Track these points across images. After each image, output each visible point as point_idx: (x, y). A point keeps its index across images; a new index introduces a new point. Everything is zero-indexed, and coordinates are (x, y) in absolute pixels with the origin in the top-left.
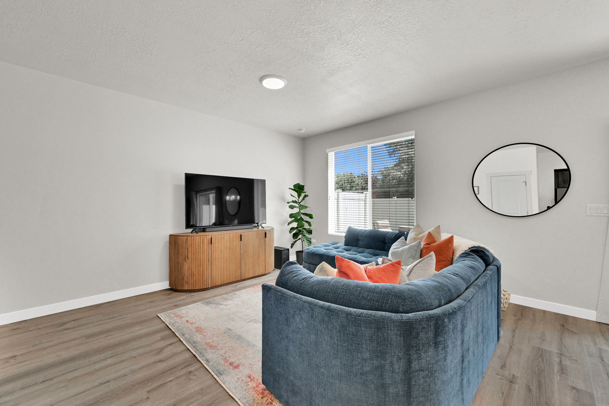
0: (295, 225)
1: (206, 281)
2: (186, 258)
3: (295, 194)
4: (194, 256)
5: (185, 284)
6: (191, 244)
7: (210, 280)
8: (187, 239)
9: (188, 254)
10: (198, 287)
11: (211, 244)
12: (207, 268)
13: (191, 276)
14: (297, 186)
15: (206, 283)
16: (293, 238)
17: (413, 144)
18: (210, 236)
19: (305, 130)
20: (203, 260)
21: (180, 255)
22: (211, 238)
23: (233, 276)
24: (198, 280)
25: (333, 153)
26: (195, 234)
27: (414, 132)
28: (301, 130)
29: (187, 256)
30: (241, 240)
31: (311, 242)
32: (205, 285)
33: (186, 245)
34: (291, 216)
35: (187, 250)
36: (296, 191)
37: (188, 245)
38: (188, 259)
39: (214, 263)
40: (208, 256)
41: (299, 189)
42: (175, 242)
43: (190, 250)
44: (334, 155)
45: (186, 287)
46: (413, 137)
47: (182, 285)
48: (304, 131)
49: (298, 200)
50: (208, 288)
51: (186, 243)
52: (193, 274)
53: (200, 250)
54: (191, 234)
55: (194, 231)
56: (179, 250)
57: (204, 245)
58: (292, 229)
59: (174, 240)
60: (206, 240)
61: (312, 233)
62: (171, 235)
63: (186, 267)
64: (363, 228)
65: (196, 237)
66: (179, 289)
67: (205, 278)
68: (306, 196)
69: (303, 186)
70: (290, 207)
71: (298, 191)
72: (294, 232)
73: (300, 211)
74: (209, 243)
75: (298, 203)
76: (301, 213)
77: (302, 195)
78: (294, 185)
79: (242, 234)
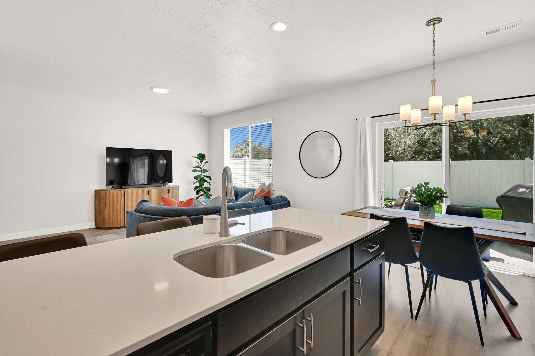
0: (198, 185)
1: (121, 222)
2: (105, 206)
3: (199, 161)
4: (112, 204)
5: (105, 224)
6: (110, 196)
7: (123, 221)
8: (106, 193)
9: (107, 203)
10: (114, 226)
11: (124, 196)
12: (121, 213)
13: (110, 218)
14: (200, 155)
15: (120, 223)
16: (196, 194)
17: (271, 127)
18: (123, 191)
20: (118, 207)
21: (102, 204)
22: (124, 193)
24: (114, 221)
25: (229, 130)
26: (114, 190)
27: (271, 119)
29: (106, 204)
30: (148, 195)
32: (119, 224)
33: (106, 197)
34: (195, 178)
35: (106, 200)
36: (199, 159)
37: (107, 197)
38: (107, 207)
39: (126, 209)
40: (122, 205)
41: (201, 157)
42: (98, 195)
43: (108, 200)
44: (229, 132)
45: (106, 226)
46: (271, 122)
47: (103, 225)
48: (204, 114)
49: (201, 165)
50: (122, 227)
51: (106, 196)
52: (111, 217)
53: (116, 201)
54: (111, 190)
55: (113, 188)
56: (101, 200)
57: (118, 197)
58: (196, 187)
59: (98, 193)
60: (120, 194)
62: (96, 191)
63: (106, 212)
64: (243, 187)
65: (114, 191)
66: (101, 227)
67: (119, 220)
68: (206, 162)
69: (205, 155)
70: (194, 171)
71: (201, 158)
72: (197, 190)
73: (202, 174)
74: (122, 196)
75: (201, 168)
76: (203, 176)
77: (204, 162)
78: (198, 155)
79: (149, 190)
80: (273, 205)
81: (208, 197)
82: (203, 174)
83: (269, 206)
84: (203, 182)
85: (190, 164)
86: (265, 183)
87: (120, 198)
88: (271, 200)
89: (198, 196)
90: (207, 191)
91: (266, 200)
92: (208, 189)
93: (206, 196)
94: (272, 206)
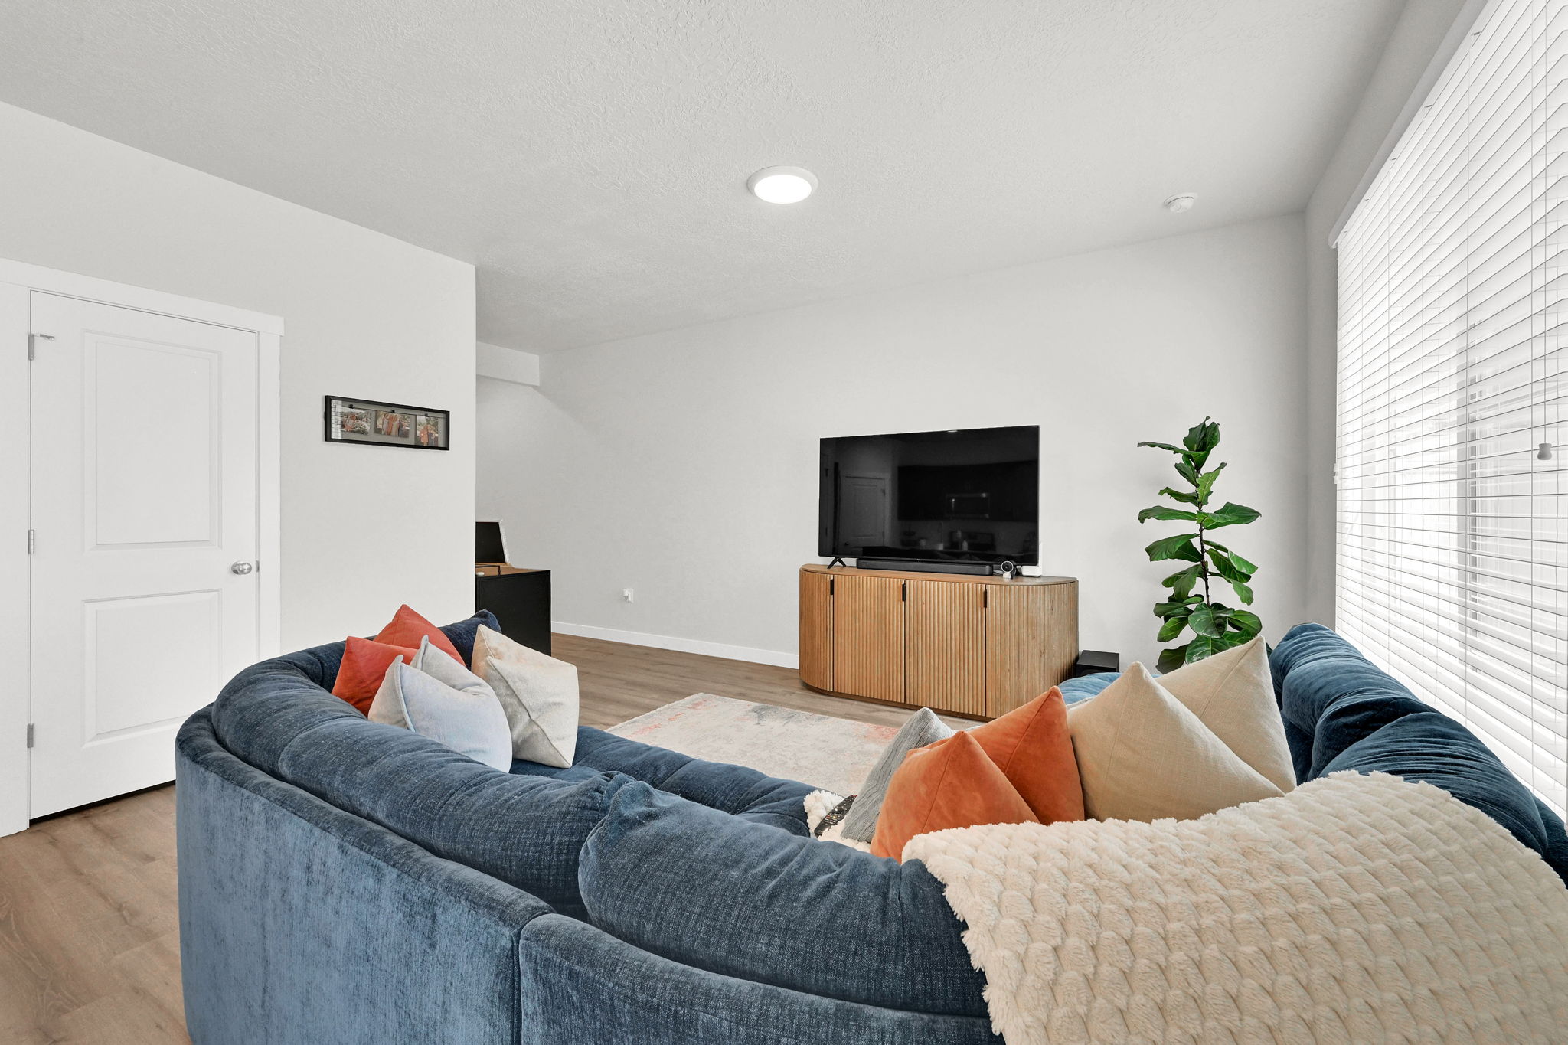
1: (824, 674)
4: (807, 612)
7: (830, 674)
10: (811, 681)
12: (824, 646)
13: (805, 654)
15: (822, 677)
18: (830, 577)
22: (833, 581)
23: (883, 685)
24: (811, 665)
28: (1170, 203)
30: (904, 599)
32: (820, 681)
34: (1153, 551)
39: (837, 638)
40: (827, 621)
50: (828, 691)
52: (807, 651)
53: (814, 604)
55: (838, 563)
57: (819, 593)
60: (822, 584)
65: (812, 574)
67: (820, 666)
69: (1216, 428)
70: (1148, 515)
71: (1189, 449)
73: (1200, 537)
74: (828, 592)
75: (1196, 501)
76: (1205, 542)
79: (907, 582)
87: (822, 597)
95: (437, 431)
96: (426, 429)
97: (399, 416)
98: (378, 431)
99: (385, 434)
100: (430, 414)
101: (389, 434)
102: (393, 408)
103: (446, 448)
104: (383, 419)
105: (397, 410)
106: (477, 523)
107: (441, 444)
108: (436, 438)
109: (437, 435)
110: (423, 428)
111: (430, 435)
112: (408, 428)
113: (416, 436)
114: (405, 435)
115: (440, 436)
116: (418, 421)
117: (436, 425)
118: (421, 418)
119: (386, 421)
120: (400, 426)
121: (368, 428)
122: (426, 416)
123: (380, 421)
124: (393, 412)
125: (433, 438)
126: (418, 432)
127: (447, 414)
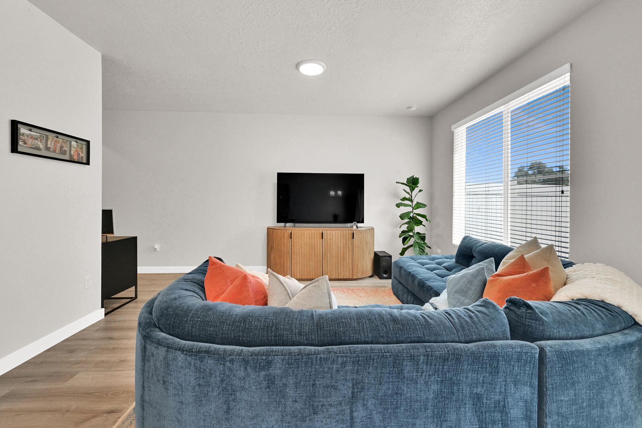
0: (405, 228)
1: (286, 272)
2: (272, 248)
3: (408, 189)
4: (277, 247)
6: (276, 236)
7: (290, 272)
8: (273, 232)
9: (273, 245)
11: (291, 238)
12: (287, 261)
14: (411, 180)
16: (403, 243)
18: (290, 231)
19: (416, 106)
20: (283, 251)
22: (291, 233)
23: (313, 273)
24: (279, 270)
25: (464, 129)
28: (409, 108)
30: (322, 238)
31: (424, 251)
34: (402, 217)
35: (273, 241)
37: (273, 238)
39: (293, 256)
40: (288, 250)
41: (413, 182)
43: (275, 241)
48: (414, 109)
49: (412, 196)
51: (272, 235)
52: (277, 263)
53: (281, 243)
57: (284, 238)
58: (403, 232)
60: (286, 234)
61: (425, 240)
62: (268, 228)
63: (272, 256)
65: (280, 231)
67: (285, 269)
68: (420, 191)
69: (418, 179)
70: (398, 206)
71: (411, 185)
72: (403, 237)
73: (413, 212)
74: (289, 237)
75: (411, 201)
76: (415, 213)
77: (417, 190)
78: (407, 179)
79: (324, 231)
80: (547, 344)
81: (422, 251)
82: (415, 211)
83: (521, 346)
84: (414, 225)
85: (396, 195)
86: (539, 241)
87: (286, 240)
88: (538, 319)
89: (405, 246)
90: (420, 240)
91: (513, 316)
92: (421, 237)
93: (418, 249)
94: (542, 350)
95: (82, 152)
96: (77, 151)
97: (61, 140)
98: (48, 149)
99: (52, 152)
100: (79, 141)
101: (55, 151)
102: (57, 135)
103: (88, 163)
104: (51, 142)
105: (60, 136)
106: (102, 210)
107: (84, 161)
108: (82, 157)
109: (82, 155)
110: (74, 150)
111: (78, 154)
112: (66, 149)
113: (71, 155)
114: (64, 153)
115: (83, 155)
116: (72, 145)
117: (82, 148)
118: (74, 143)
119: (53, 143)
120: (62, 147)
121: (41, 146)
122: (77, 142)
123: (49, 143)
124: (57, 137)
125: (80, 157)
126: (72, 152)
127: (88, 142)
